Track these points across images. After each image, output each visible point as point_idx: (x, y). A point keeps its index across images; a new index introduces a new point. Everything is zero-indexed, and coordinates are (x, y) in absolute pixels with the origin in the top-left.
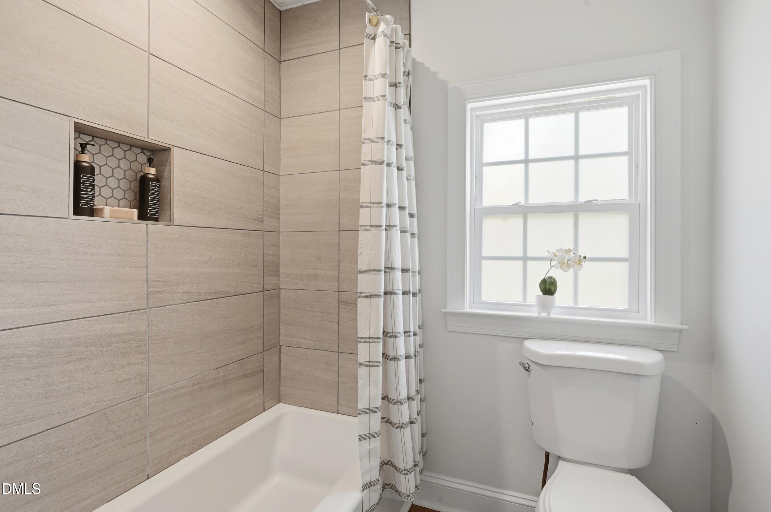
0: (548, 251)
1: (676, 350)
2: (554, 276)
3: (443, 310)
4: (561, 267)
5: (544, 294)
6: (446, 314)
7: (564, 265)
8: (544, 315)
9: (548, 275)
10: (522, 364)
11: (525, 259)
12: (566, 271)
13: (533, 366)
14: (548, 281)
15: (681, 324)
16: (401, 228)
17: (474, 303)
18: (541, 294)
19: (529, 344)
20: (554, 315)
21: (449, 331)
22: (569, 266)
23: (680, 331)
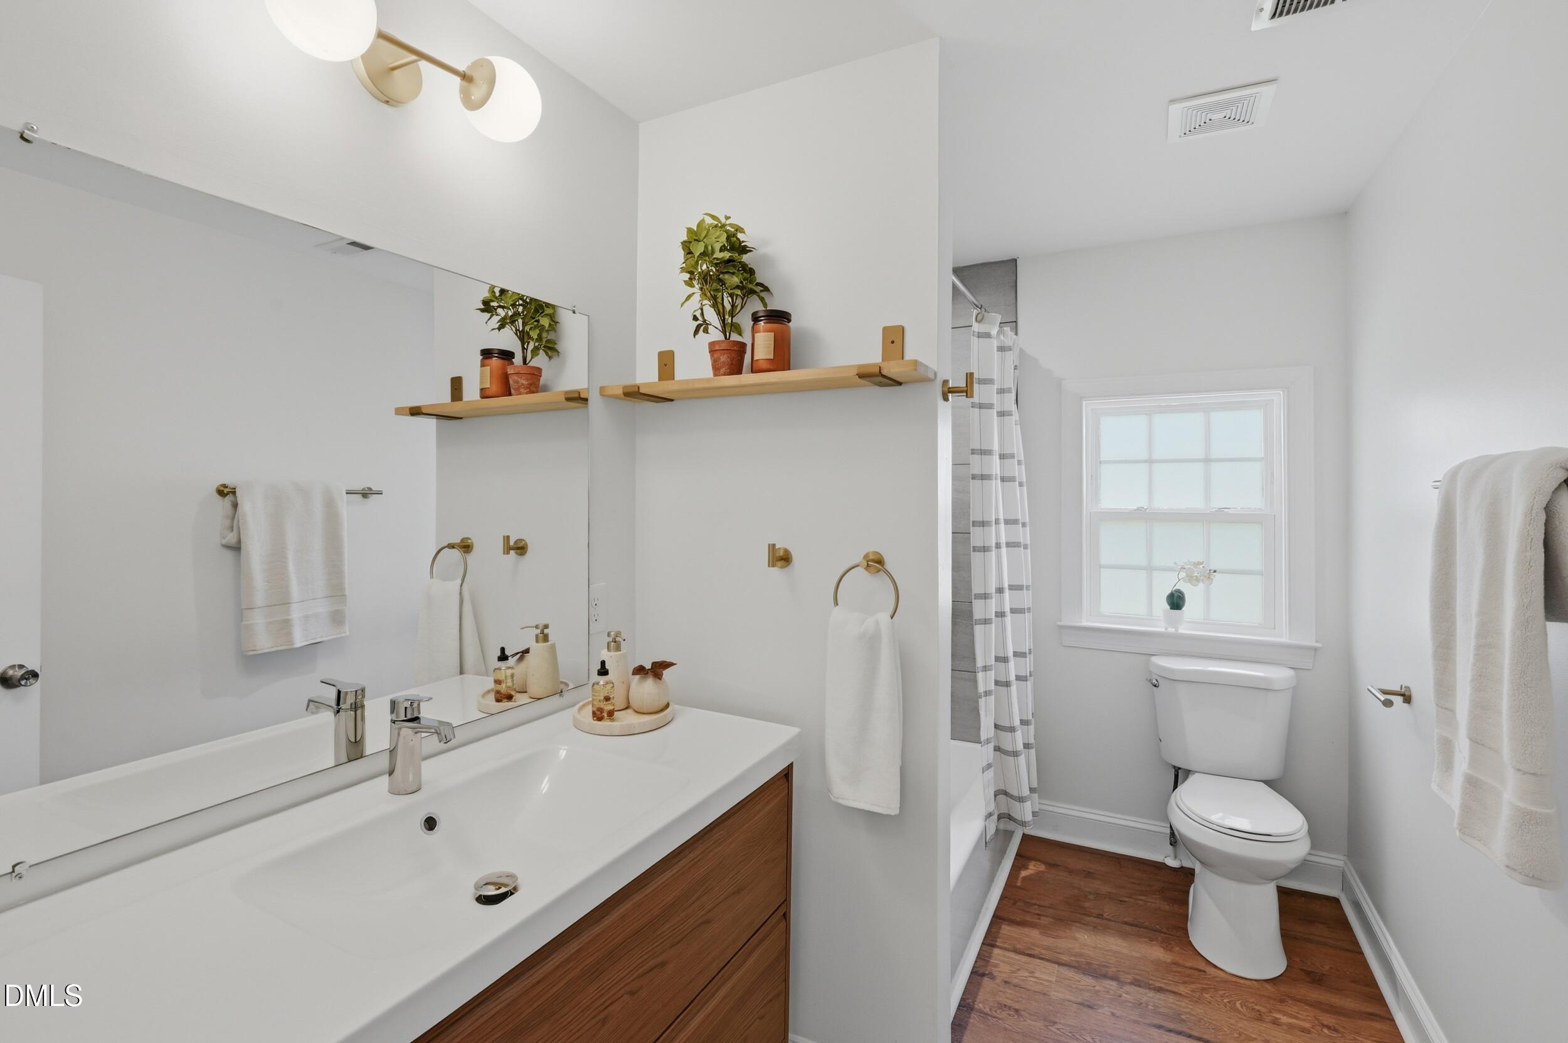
0: (1175, 563)
1: (1311, 668)
2: (1182, 589)
3: (1059, 623)
4: (1190, 581)
5: (1171, 609)
6: (1061, 627)
7: (1192, 579)
8: (1171, 630)
9: (1177, 587)
10: (1150, 681)
11: (1150, 569)
12: (1196, 586)
13: (1161, 682)
14: (1176, 595)
15: (1316, 642)
16: (1005, 520)
17: (1090, 615)
18: (1169, 607)
19: (1156, 660)
20: (1183, 630)
21: (1064, 646)
22: (1198, 580)
23: (1316, 649)
